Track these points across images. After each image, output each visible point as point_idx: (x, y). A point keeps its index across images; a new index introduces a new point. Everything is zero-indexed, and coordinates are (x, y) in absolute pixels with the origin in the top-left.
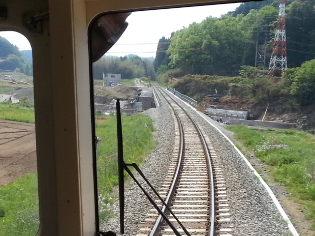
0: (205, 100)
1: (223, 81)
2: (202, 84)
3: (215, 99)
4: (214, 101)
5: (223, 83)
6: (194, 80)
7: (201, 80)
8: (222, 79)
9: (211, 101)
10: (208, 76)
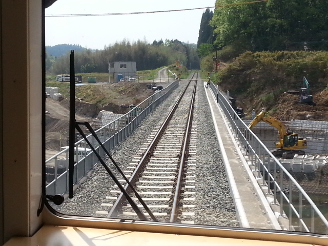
0: (284, 101)
1: (316, 60)
2: (276, 68)
3: (305, 97)
4: (304, 102)
5: (317, 65)
6: (260, 62)
7: (274, 62)
8: (314, 57)
9: (296, 103)
10: (285, 52)
